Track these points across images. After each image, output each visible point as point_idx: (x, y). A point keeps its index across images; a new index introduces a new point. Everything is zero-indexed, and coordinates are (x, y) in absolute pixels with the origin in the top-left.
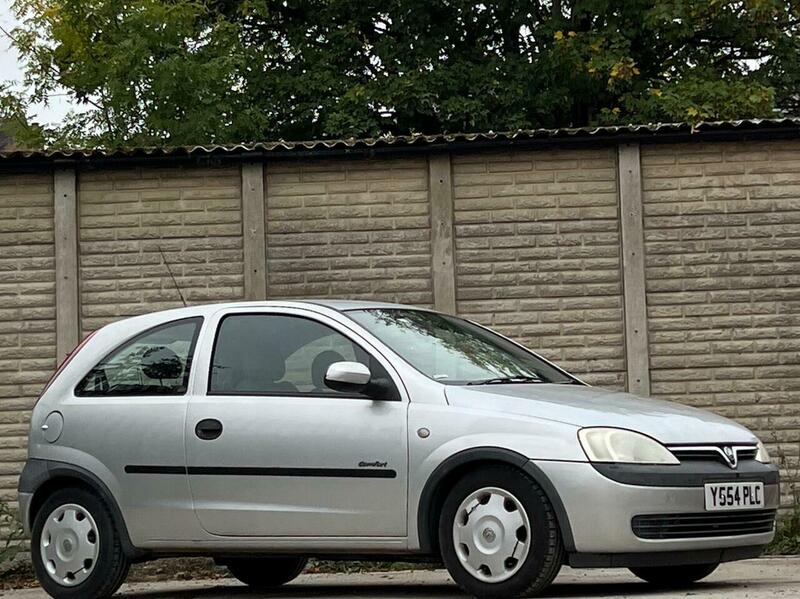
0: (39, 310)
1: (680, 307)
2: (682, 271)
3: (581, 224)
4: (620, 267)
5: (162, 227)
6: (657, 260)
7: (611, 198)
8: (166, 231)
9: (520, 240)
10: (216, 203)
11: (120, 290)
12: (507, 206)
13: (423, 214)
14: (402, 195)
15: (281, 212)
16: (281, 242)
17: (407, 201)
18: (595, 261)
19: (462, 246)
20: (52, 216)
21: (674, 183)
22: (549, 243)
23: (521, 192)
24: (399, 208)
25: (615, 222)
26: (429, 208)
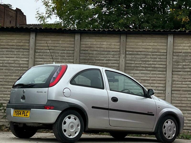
0: (25, 65)
1: (181, 76)
2: (182, 67)
3: (157, 53)
4: (166, 65)
5: (55, 47)
6: (175, 64)
7: (165, 47)
8: (56, 48)
9: (142, 56)
10: (69, 42)
11: (44, 62)
12: (139, 48)
13: (119, 48)
14: (113, 43)
15: (84, 46)
16: (83, 53)
17: (115, 45)
18: (160, 63)
19: (127, 57)
20: (29, 43)
21: (182, 45)
22: (149, 58)
23: (143, 44)
24: (113, 46)
25: (166, 53)
26: (120, 47)
